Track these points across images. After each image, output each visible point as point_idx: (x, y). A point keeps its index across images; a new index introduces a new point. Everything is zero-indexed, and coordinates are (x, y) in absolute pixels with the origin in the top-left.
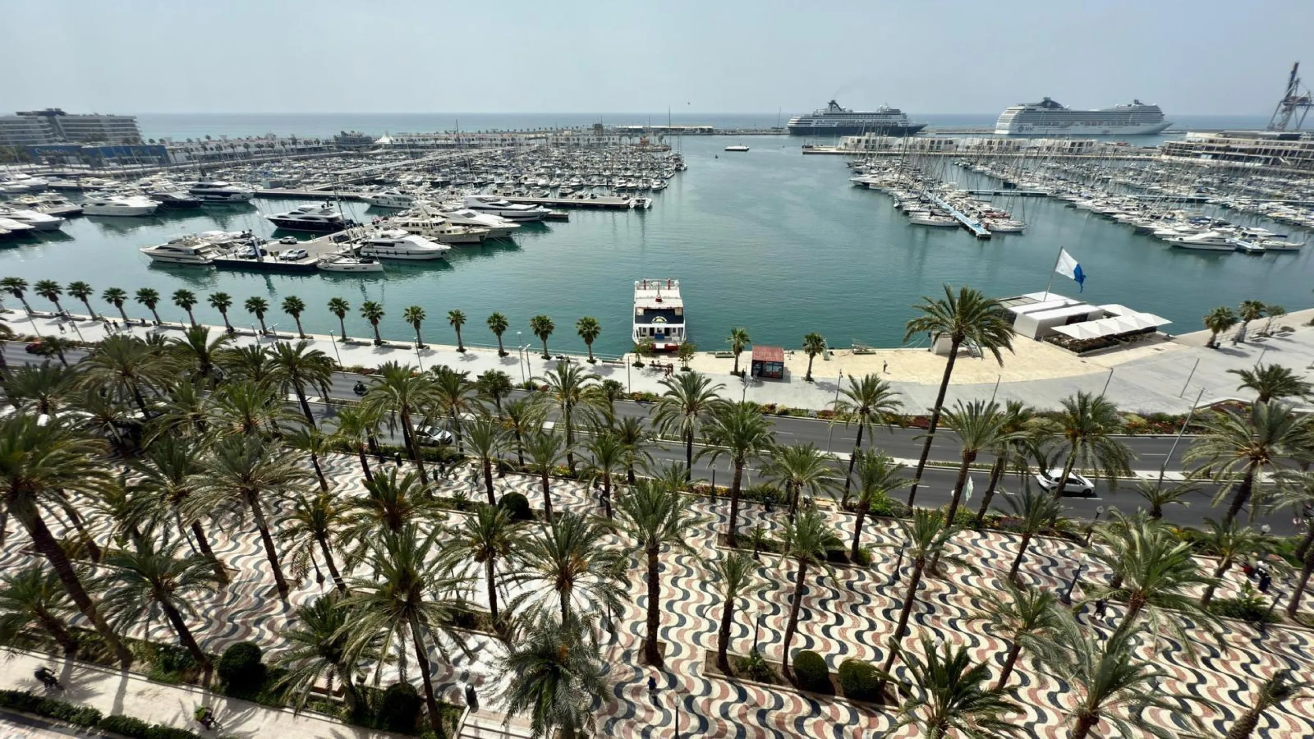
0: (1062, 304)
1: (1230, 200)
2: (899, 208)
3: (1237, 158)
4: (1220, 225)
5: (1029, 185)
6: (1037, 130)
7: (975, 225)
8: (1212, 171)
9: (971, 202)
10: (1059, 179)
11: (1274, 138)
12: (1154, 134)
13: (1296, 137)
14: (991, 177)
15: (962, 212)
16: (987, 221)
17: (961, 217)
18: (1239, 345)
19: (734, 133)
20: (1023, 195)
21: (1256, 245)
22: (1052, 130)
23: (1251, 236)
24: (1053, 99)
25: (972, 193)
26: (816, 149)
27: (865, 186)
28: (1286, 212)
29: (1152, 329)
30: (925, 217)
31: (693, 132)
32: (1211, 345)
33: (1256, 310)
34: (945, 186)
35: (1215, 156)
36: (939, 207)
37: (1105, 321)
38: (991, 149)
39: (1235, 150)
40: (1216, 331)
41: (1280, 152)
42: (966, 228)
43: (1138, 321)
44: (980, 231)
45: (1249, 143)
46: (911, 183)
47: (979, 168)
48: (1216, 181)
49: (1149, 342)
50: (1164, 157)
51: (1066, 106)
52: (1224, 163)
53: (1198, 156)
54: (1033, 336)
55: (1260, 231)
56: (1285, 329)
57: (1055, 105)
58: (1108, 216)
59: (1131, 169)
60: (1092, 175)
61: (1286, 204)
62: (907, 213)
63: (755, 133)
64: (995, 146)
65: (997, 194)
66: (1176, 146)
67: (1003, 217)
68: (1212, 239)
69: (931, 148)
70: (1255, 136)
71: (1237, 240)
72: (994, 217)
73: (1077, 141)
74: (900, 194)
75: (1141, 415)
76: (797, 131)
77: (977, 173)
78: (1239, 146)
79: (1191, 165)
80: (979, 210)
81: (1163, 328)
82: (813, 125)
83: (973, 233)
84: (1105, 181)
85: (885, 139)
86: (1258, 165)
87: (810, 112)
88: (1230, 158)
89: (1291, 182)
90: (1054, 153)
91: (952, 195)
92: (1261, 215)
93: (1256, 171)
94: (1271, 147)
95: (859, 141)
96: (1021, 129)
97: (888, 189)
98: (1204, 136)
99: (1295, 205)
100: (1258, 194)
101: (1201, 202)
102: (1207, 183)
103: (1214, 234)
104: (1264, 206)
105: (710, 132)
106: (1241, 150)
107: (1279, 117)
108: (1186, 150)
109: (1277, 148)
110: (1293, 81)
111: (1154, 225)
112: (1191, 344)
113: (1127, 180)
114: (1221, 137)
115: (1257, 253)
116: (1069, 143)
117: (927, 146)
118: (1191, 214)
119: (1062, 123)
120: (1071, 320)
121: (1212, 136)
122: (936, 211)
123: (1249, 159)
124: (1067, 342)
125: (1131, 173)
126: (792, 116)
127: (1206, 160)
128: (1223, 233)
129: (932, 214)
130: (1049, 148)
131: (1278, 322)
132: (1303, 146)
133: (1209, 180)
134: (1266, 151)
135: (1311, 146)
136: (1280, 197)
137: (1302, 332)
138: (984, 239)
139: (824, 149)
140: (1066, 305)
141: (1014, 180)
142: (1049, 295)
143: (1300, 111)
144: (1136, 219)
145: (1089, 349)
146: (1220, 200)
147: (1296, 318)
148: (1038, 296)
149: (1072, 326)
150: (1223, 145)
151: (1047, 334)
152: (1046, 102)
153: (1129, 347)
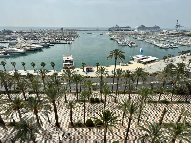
0: (142, 56)
1: (169, 40)
2: (117, 42)
3: (170, 34)
4: (167, 44)
6: (141, 30)
8: (167, 36)
9: (129, 41)
10: (144, 37)
11: (175, 31)
12: (159, 31)
14: (133, 37)
16: (132, 44)
17: (128, 44)
18: (168, 61)
19: (89, 30)
20: (138, 40)
21: (172, 47)
22: (143, 30)
27: (112, 39)
28: (176, 42)
30: (121, 44)
31: (81, 30)
32: (164, 62)
33: (170, 56)
34: (125, 39)
36: (124, 42)
37: (148, 59)
40: (165, 59)
41: (176, 33)
42: (128, 45)
44: (131, 46)
45: (171, 32)
46: (120, 38)
47: (131, 36)
48: (167, 38)
49: (155, 62)
50: (160, 34)
52: (169, 35)
53: (165, 34)
54: (137, 62)
55: (172, 45)
57: (144, 26)
58: (151, 43)
59: (155, 36)
60: (149, 37)
61: (176, 41)
62: (119, 43)
63: (93, 30)
64: (134, 33)
65: (134, 40)
66: (162, 33)
67: (134, 43)
68: (166, 46)
69: (124, 33)
70: (172, 31)
71: (169, 46)
73: (147, 32)
74: (118, 40)
75: (153, 73)
80: (130, 42)
81: (157, 59)
83: (129, 46)
84: (151, 38)
85: (116, 31)
86: (172, 35)
88: (169, 34)
89: (177, 38)
90: (143, 34)
91: (126, 40)
93: (172, 36)
94: (175, 33)
95: (111, 32)
96: (138, 30)
97: (116, 39)
98: (165, 31)
99: (178, 41)
101: (165, 41)
104: (173, 41)
105: (85, 30)
106: (171, 33)
107: (176, 28)
108: (163, 33)
110: (177, 23)
111: (157, 44)
112: (161, 62)
114: (168, 31)
115: (172, 48)
116: (146, 32)
118: (163, 43)
119: (145, 29)
120: (143, 59)
121: (167, 31)
122: (123, 43)
123: (171, 35)
124: (142, 63)
127: (166, 35)
128: (167, 45)
129: (122, 43)
131: (174, 58)
132: (179, 32)
134: (174, 33)
135: (180, 32)
136: (176, 40)
137: (177, 59)
138: (131, 47)
139: (105, 33)
140: (142, 57)
141: (137, 38)
142: (140, 55)
143: (179, 27)
144: (155, 43)
145: (146, 63)
146: (167, 40)
147: (176, 57)
148: (138, 55)
149: (143, 60)
150: (168, 32)
151: (139, 61)
152: (142, 26)
153: (152, 63)
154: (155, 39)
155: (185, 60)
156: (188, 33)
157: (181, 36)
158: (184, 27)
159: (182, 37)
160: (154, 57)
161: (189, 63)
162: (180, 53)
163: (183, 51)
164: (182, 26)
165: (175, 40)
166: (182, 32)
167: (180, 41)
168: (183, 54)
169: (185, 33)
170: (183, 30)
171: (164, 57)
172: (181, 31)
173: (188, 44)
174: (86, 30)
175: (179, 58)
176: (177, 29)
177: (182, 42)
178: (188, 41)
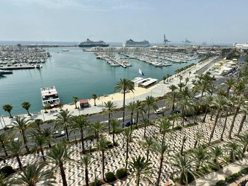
1: (161, 57)
2: (107, 63)
3: (161, 50)
4: (161, 62)
6: (130, 45)
8: (158, 52)
9: (121, 60)
10: (136, 55)
12: (148, 46)
14: (124, 55)
16: (125, 64)
17: (120, 64)
18: (168, 82)
19: (64, 46)
20: (130, 58)
21: (166, 65)
22: (132, 45)
25: (121, 58)
26: (86, 50)
27: (99, 58)
28: (168, 59)
29: (156, 82)
30: (113, 64)
31: (52, 46)
32: (164, 83)
33: (168, 76)
34: (116, 57)
35: (158, 50)
36: (115, 62)
37: (149, 81)
40: (164, 80)
42: (122, 66)
44: (124, 66)
45: (161, 48)
46: (109, 57)
47: (121, 53)
49: (156, 84)
50: (151, 50)
52: (159, 51)
53: (155, 50)
54: (138, 86)
55: (166, 62)
57: (132, 41)
58: (145, 62)
60: (141, 54)
61: (168, 57)
62: (109, 64)
63: (69, 46)
64: (123, 49)
65: (126, 58)
67: (128, 63)
68: (160, 64)
70: (162, 46)
71: (163, 64)
73: (137, 48)
74: (107, 59)
75: (157, 98)
76: (81, 46)
79: (155, 51)
81: (157, 81)
82: (84, 44)
83: (123, 67)
84: (143, 55)
85: (102, 48)
87: (83, 41)
89: (168, 54)
90: (134, 50)
91: (118, 59)
93: (163, 52)
94: (164, 48)
95: (96, 48)
96: (127, 45)
97: (104, 58)
98: (156, 46)
100: (164, 56)
101: (158, 58)
102: (158, 55)
104: (166, 58)
105: (57, 46)
107: (164, 43)
108: (153, 49)
110: (165, 38)
111: (152, 63)
112: (162, 83)
113: (146, 55)
114: (157, 47)
115: (167, 66)
117: (111, 49)
118: (157, 60)
119: (134, 44)
120: (143, 82)
123: (162, 50)
124: (143, 86)
125: (147, 53)
126: (78, 42)
127: (156, 51)
129: (114, 63)
130: (133, 49)
131: (172, 77)
135: (169, 48)
137: (175, 79)
138: (125, 68)
140: (142, 79)
141: (128, 55)
142: (139, 78)
143: (167, 42)
145: (147, 87)
146: (160, 57)
147: (173, 76)
148: (137, 78)
151: (140, 85)
152: (130, 40)
153: (153, 86)
154: (148, 56)
155: (182, 79)
156: (176, 48)
157: (171, 51)
158: (171, 42)
159: (172, 53)
160: (153, 79)
161: (186, 83)
163: (178, 70)
164: (170, 41)
165: (166, 56)
166: (171, 48)
167: (171, 58)
168: (178, 73)
169: (174, 48)
170: (172, 46)
171: (163, 77)
172: (170, 46)
173: (179, 61)
174: (59, 47)
175: (176, 77)
176: (165, 44)
177: (173, 59)
178: (179, 57)
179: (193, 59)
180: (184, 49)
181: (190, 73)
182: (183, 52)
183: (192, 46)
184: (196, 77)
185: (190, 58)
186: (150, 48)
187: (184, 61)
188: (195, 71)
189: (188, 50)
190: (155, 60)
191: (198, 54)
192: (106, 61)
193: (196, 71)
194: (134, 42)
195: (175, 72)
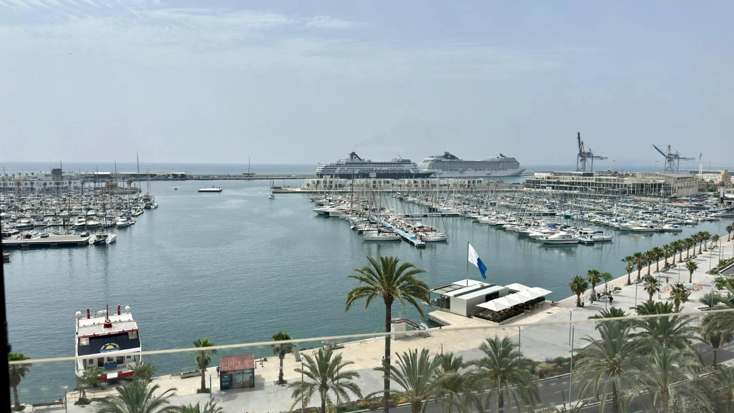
0: (479, 286)
1: (567, 212)
2: (353, 229)
3: (566, 188)
4: (565, 227)
5: (445, 208)
6: (445, 174)
7: (413, 238)
8: (554, 196)
9: (407, 221)
10: (464, 204)
11: (580, 175)
12: (517, 175)
13: (591, 175)
14: (419, 205)
15: (403, 229)
16: (420, 234)
17: (402, 233)
18: (594, 302)
19: (206, 178)
20: (443, 216)
21: (589, 239)
22: (453, 173)
23: (585, 233)
24: (450, 153)
25: (408, 216)
26: (283, 189)
27: (326, 215)
28: (598, 218)
29: (541, 299)
30: (375, 235)
31: (166, 178)
32: (580, 305)
33: (597, 277)
34: (387, 211)
35: (553, 188)
36: (383, 226)
38: (417, 186)
39: (563, 183)
40: (579, 294)
41: (586, 183)
42: (407, 240)
43: (531, 293)
44: (417, 242)
45: (569, 179)
46: (361, 210)
47: (410, 199)
48: (557, 202)
49: (542, 308)
50: (525, 189)
51: (460, 158)
52: (561, 191)
53: (544, 187)
54: (465, 315)
55: (589, 230)
56: (616, 289)
57: (453, 157)
58: (499, 227)
59: (508, 197)
60: (485, 201)
61: (598, 214)
62: (361, 232)
63: (228, 178)
65: (425, 216)
66: (531, 182)
67: (432, 230)
68: (563, 237)
69: (374, 187)
70: (571, 174)
71: (577, 236)
72: (425, 231)
73: (471, 180)
74: (354, 218)
75: (548, 362)
77: (409, 202)
78: (564, 181)
79: (540, 193)
80: (413, 226)
81: (548, 296)
83: (412, 244)
84: (493, 204)
85: (340, 181)
86: (576, 192)
88: (561, 188)
89: (596, 201)
90: (458, 188)
91: (394, 218)
92: (587, 221)
93: (577, 196)
94: (581, 181)
95: (318, 182)
97: (344, 215)
98: (545, 175)
99: (603, 214)
100: (582, 208)
101: (553, 215)
102: (553, 203)
103: (563, 233)
104: (586, 216)
105: (183, 177)
106: (566, 183)
107: (580, 165)
108: (536, 183)
109: (584, 181)
110: (581, 145)
111: (528, 231)
112: (568, 307)
113: (506, 203)
114: (552, 176)
115: (591, 244)
116: (466, 181)
118: (549, 222)
119: (460, 169)
120: (489, 298)
121: (549, 175)
122: (382, 229)
123: (571, 189)
124: (489, 316)
125: (508, 199)
127: (549, 190)
128: (568, 232)
129: (380, 231)
130: (455, 185)
131: (612, 284)
132: (596, 180)
133: (554, 201)
134: (579, 183)
135: (600, 180)
136: (594, 210)
137: (626, 290)
138: (421, 247)
139: (289, 189)
140: (483, 288)
141: (435, 206)
142: (471, 282)
143: (589, 160)
144: (517, 227)
145: (505, 318)
146: (563, 213)
147: (620, 281)
148: (463, 283)
149: (490, 302)
150: (555, 180)
152: (447, 155)
153: (531, 314)
154: (514, 209)
155: (658, 290)
156: (628, 181)
157: (608, 192)
158: (607, 158)
160: (531, 287)
162: (630, 265)
163: (637, 255)
164: (602, 156)
165: (591, 210)
166: (607, 179)
167: (611, 215)
168: (640, 268)
169: (618, 181)
170: (609, 172)
171: (571, 282)
172: (601, 173)
173: (644, 225)
174: (192, 179)
175: (629, 283)
176: (585, 166)
177: (619, 218)
178: (640, 212)
179: (703, 221)
180: (660, 185)
181: (692, 267)
182: (659, 196)
183: (697, 172)
184: (720, 284)
185: (692, 218)
186: (522, 180)
187: (666, 227)
188: (715, 263)
189: (679, 185)
190: (543, 221)
191: (722, 200)
192: (350, 225)
193: (718, 263)
194: (461, 162)
195: (627, 263)
